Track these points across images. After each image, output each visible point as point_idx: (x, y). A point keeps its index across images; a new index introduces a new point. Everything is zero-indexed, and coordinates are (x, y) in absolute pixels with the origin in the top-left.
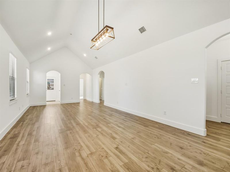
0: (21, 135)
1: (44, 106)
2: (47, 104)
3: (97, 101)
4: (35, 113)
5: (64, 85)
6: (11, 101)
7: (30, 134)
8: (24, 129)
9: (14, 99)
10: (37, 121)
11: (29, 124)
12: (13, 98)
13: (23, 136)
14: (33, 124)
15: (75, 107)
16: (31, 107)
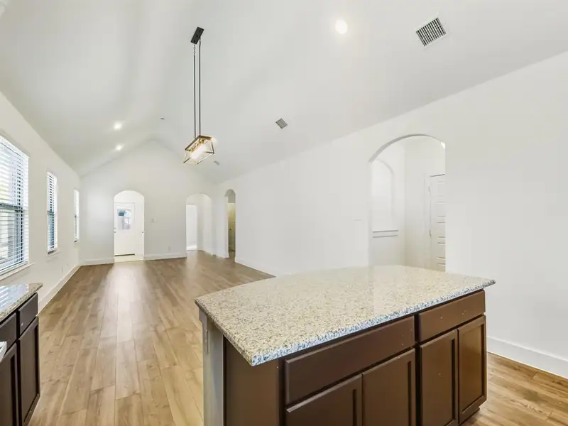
0: (67, 311)
1: (110, 266)
2: (116, 261)
3: (223, 253)
4: (92, 278)
5: (153, 221)
6: (51, 254)
7: (83, 308)
8: (71, 304)
9: (52, 252)
10: (95, 290)
11: (80, 296)
12: (53, 249)
13: (71, 312)
14: (89, 295)
15: (173, 266)
16: (82, 267)
